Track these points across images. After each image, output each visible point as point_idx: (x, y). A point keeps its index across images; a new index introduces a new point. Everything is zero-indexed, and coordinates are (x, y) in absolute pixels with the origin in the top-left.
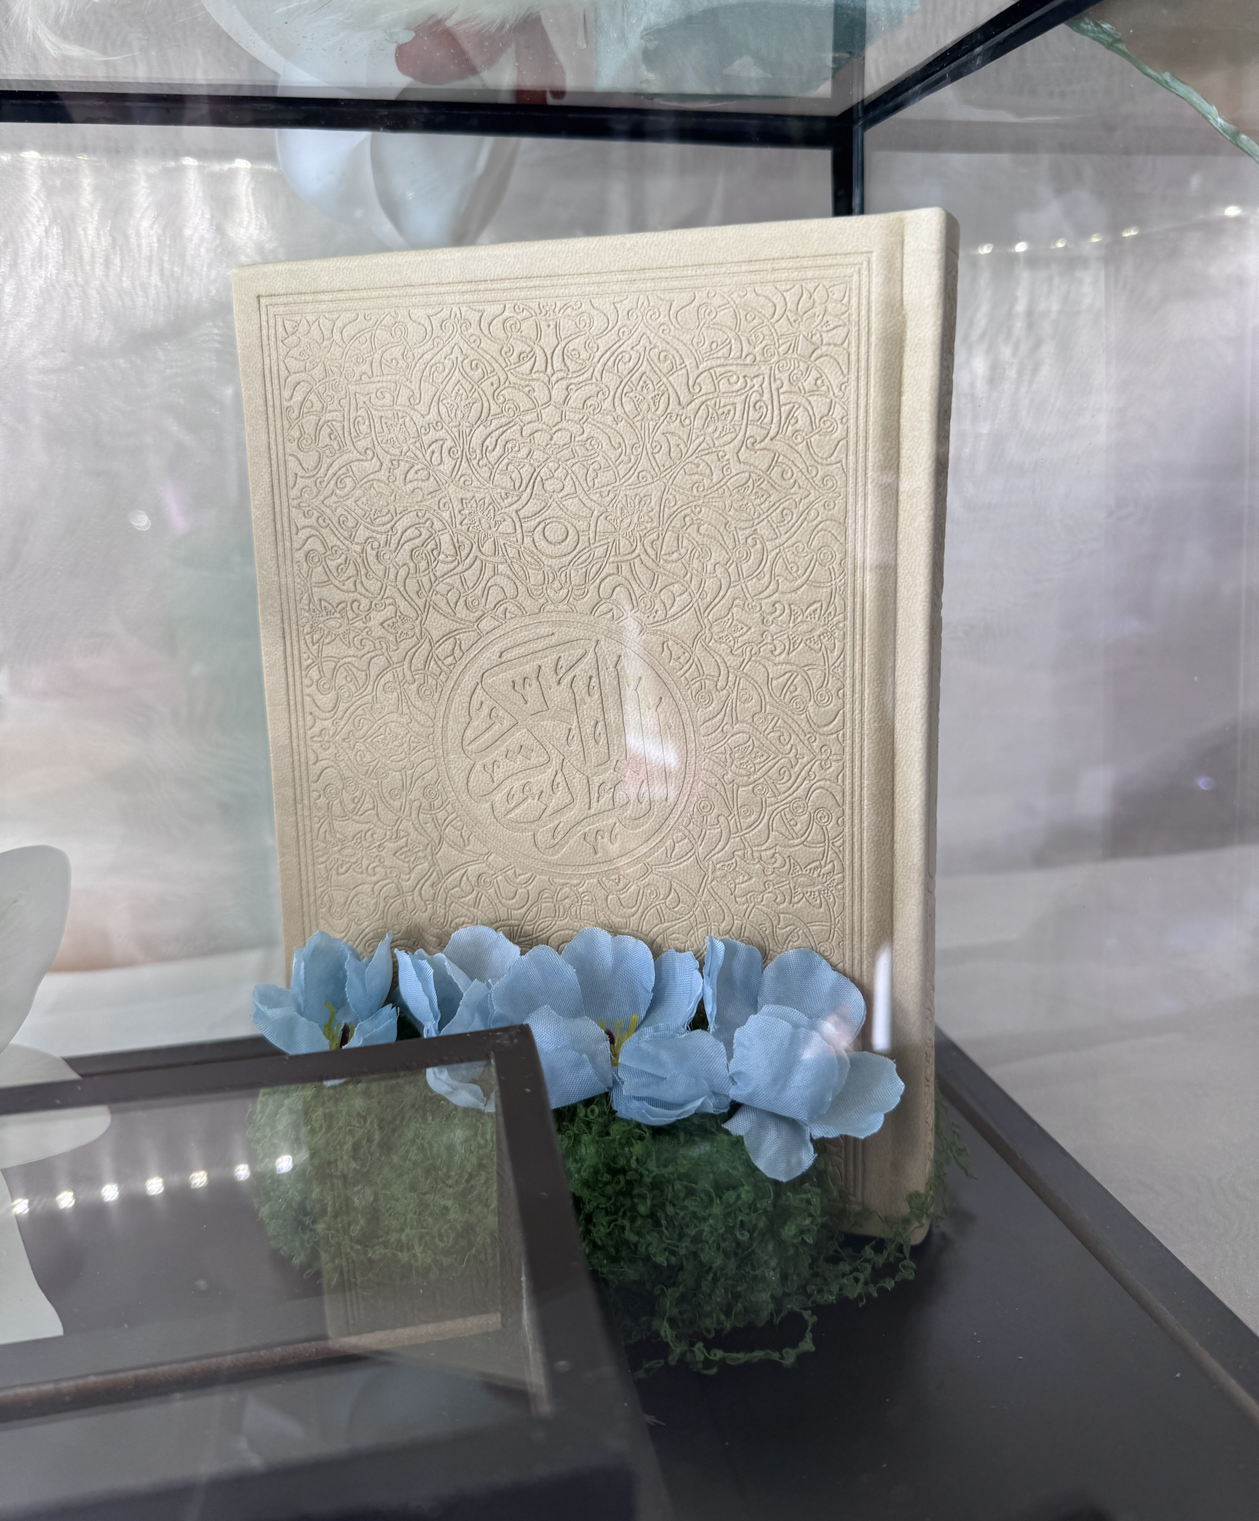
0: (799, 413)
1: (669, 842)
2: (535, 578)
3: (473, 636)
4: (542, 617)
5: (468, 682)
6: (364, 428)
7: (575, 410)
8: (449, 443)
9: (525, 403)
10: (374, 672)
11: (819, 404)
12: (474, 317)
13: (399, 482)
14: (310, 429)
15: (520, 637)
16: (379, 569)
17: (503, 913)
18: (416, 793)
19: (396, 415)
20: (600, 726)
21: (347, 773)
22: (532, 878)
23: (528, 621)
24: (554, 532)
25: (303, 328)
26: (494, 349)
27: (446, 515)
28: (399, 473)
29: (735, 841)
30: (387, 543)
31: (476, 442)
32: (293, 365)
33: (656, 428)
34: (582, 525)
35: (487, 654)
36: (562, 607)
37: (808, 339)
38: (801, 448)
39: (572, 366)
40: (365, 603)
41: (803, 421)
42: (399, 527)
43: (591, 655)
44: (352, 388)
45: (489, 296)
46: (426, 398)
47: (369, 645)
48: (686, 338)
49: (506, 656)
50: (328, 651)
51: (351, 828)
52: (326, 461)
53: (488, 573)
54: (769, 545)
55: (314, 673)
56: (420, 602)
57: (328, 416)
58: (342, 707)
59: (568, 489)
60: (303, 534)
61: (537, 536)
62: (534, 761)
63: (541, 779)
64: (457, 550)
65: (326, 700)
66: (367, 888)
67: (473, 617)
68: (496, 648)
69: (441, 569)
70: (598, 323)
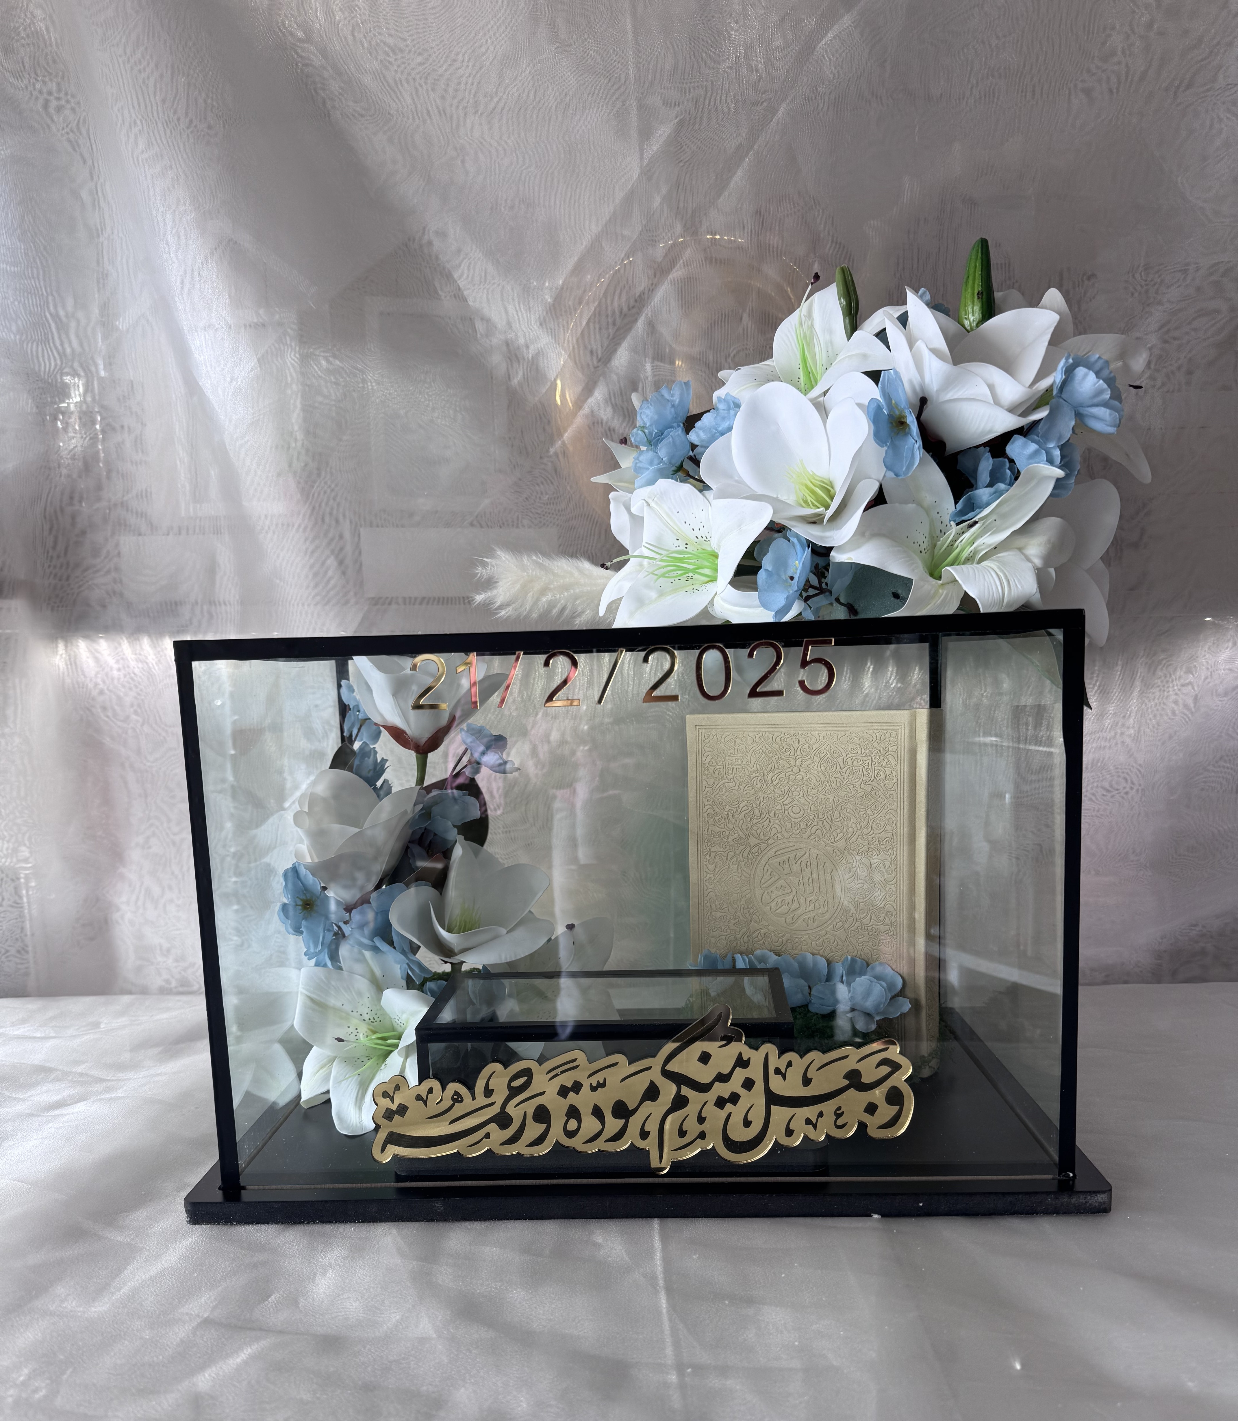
0: (882, 773)
1: (834, 923)
2: (789, 825)
3: (766, 845)
4: (791, 839)
5: (763, 862)
7: (804, 768)
8: (760, 778)
9: (787, 765)
10: (729, 857)
11: (888, 771)
12: (771, 736)
13: (742, 790)
14: (711, 771)
15: (782, 846)
16: (733, 821)
17: (773, 948)
18: (743, 902)
19: (742, 768)
20: (810, 880)
21: (718, 894)
22: (784, 935)
23: (785, 841)
24: (796, 809)
25: (711, 737)
26: (777, 747)
27: (758, 802)
28: (742, 787)
29: (858, 924)
30: (737, 811)
31: (769, 778)
32: (707, 749)
33: (832, 776)
34: (806, 808)
35: (770, 852)
36: (798, 836)
37: (884, 748)
38: (882, 785)
39: (804, 754)
40: (727, 833)
41: (882, 776)
42: (741, 806)
43: (807, 853)
44: (727, 758)
45: (776, 729)
46: (752, 762)
47: (728, 848)
48: (843, 746)
49: (777, 853)
50: (713, 849)
51: (719, 914)
52: (717, 782)
53: (772, 823)
54: (871, 817)
55: (708, 857)
56: (747, 833)
57: (718, 767)
58: (717, 870)
59: (801, 795)
60: (707, 807)
61: (790, 810)
62: (787, 891)
63: (789, 898)
64: (761, 814)
65: (711, 867)
66: (723, 937)
67: (766, 838)
68: (774, 850)
69: (755, 821)
70: (813, 740)
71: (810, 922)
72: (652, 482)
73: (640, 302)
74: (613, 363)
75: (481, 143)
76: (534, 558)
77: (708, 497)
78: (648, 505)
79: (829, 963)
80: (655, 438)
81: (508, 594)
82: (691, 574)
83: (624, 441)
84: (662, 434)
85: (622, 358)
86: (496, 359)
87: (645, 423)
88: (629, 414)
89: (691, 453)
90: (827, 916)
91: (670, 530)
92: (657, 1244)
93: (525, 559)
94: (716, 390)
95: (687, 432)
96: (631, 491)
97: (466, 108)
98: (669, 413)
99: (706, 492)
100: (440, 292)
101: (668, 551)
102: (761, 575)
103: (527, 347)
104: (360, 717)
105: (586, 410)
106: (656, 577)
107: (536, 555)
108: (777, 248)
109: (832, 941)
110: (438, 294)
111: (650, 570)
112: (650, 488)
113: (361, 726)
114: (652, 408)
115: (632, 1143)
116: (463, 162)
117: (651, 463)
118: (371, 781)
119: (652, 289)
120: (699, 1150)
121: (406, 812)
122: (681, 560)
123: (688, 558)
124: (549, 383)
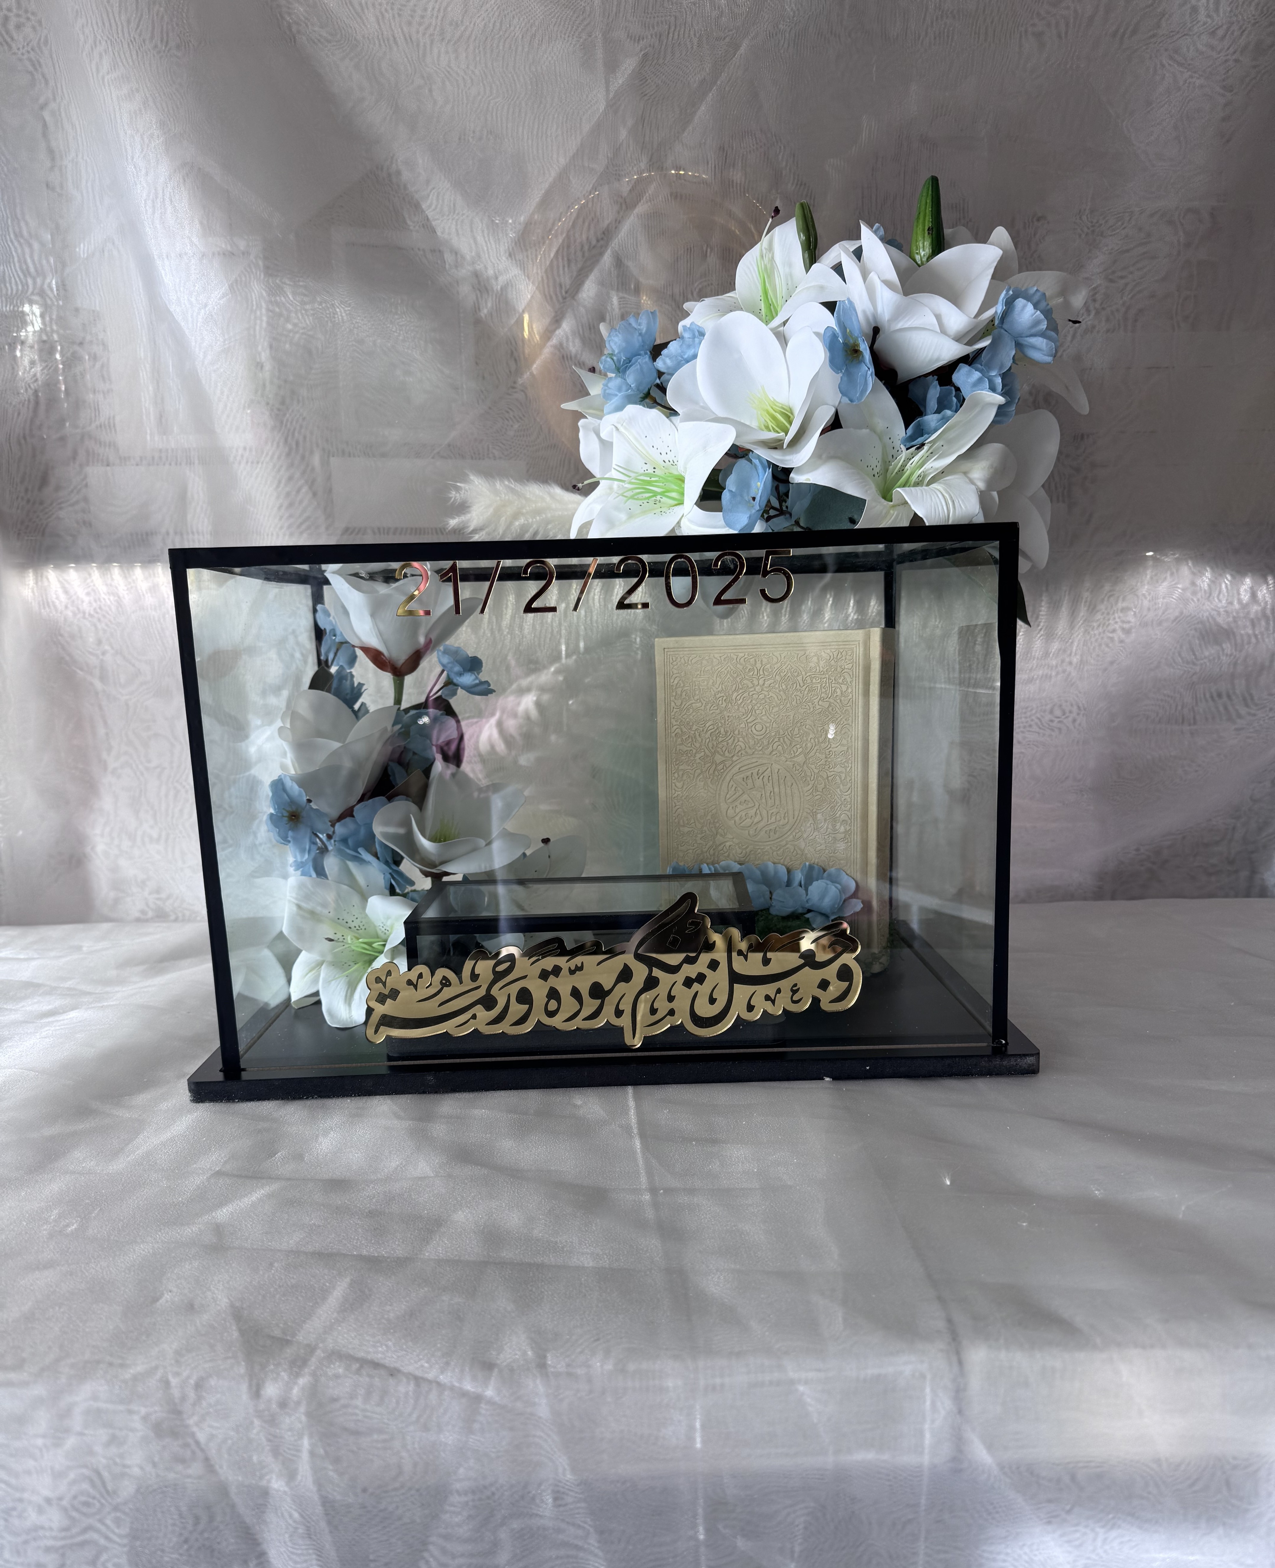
0: (838, 690)
1: (794, 834)
2: (752, 742)
3: (730, 762)
4: (754, 756)
5: (728, 778)
6: (697, 692)
7: (766, 687)
8: (725, 698)
9: (750, 685)
10: (696, 775)
12: (735, 657)
13: (708, 710)
14: (679, 693)
15: (747, 763)
16: (699, 739)
17: (738, 859)
18: (709, 817)
19: (708, 688)
20: (772, 793)
21: (686, 810)
22: (748, 847)
23: (749, 757)
24: (759, 727)
25: (679, 660)
26: (741, 667)
27: (723, 721)
28: (708, 707)
30: (703, 730)
31: (734, 697)
32: (675, 672)
33: (793, 693)
34: (768, 725)
35: (735, 768)
36: (761, 752)
37: (841, 667)
39: (766, 674)
41: (839, 693)
42: (707, 725)
43: (769, 769)
44: (694, 679)
45: (740, 651)
46: (718, 683)
47: (695, 766)
48: (803, 665)
49: (741, 769)
50: (681, 767)
51: (686, 830)
52: (684, 703)
53: (736, 741)
55: (676, 775)
56: (713, 751)
57: (686, 688)
58: (685, 787)
59: (764, 713)
60: (675, 727)
61: (753, 728)
62: (750, 806)
63: (752, 812)
64: (726, 732)
66: (691, 851)
67: (731, 756)
68: (738, 766)
69: (720, 739)
70: (775, 660)
71: (772, 834)
72: (620, 408)
73: (606, 236)
74: (580, 295)
75: (448, 72)
76: (507, 483)
77: (674, 422)
78: (617, 429)
79: (789, 871)
80: (623, 365)
81: (481, 518)
82: (658, 498)
83: (593, 370)
84: (630, 361)
85: (589, 290)
86: (465, 290)
87: (613, 351)
88: (597, 345)
89: (658, 381)
90: (787, 828)
91: (639, 454)
92: (631, 1103)
93: (498, 485)
94: (681, 320)
95: (654, 359)
96: (600, 418)
97: (431, 35)
98: (637, 341)
99: (673, 418)
100: (409, 222)
101: (637, 473)
102: (726, 495)
103: (497, 278)
104: (337, 640)
105: (554, 341)
106: (626, 499)
107: (509, 481)
108: (740, 184)
109: (792, 851)
110: (406, 223)
111: (620, 492)
112: (618, 415)
113: (337, 650)
114: (620, 336)
115: (607, 1020)
116: (430, 91)
117: (620, 390)
118: (350, 702)
119: (618, 222)
120: (669, 1026)
121: (385, 729)
122: (649, 483)
123: (656, 481)
124: (517, 315)
